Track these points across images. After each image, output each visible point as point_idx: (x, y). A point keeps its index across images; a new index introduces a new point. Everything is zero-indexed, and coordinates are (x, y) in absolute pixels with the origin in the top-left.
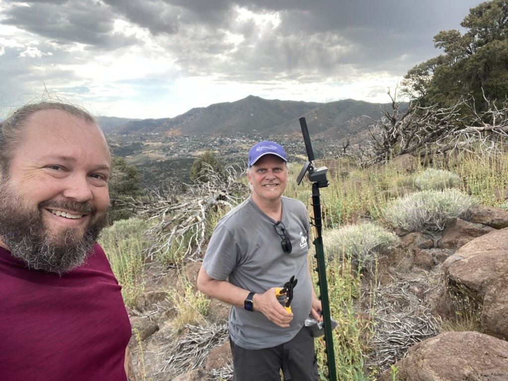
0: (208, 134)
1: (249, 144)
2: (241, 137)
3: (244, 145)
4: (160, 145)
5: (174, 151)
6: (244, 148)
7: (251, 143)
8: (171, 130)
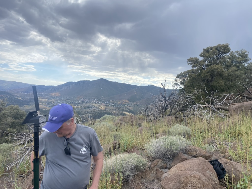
0: (75, 96)
1: (99, 104)
2: (95, 100)
3: (95, 104)
4: (46, 101)
5: (54, 105)
6: (95, 106)
7: (100, 104)
8: (54, 93)
